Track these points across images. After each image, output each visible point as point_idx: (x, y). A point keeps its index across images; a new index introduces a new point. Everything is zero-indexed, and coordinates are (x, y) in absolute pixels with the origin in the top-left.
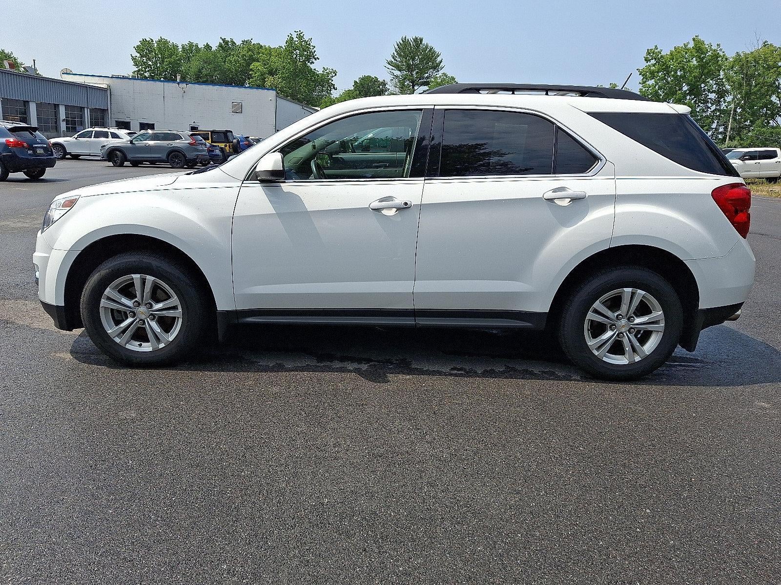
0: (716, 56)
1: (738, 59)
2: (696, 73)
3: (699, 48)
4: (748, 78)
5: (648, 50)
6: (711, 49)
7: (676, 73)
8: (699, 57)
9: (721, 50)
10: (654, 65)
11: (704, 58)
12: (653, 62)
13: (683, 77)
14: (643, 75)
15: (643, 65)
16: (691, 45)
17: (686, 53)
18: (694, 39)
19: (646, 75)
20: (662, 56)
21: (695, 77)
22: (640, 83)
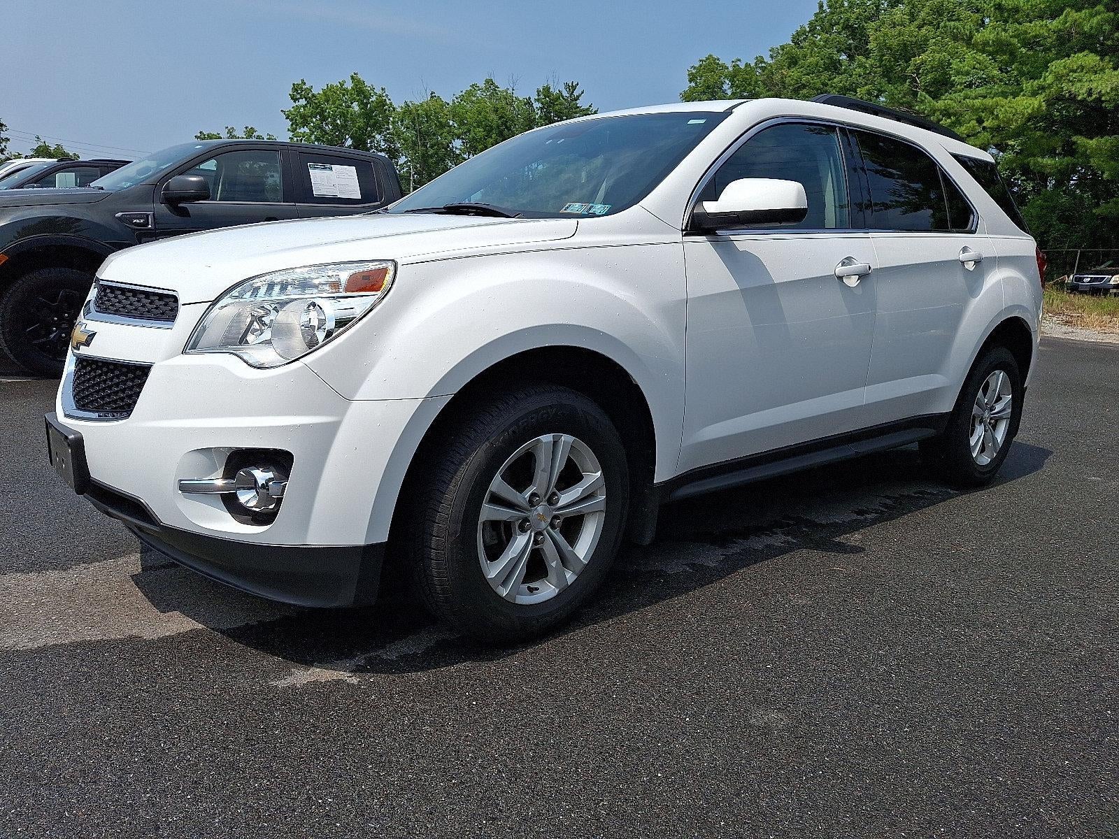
0: (382, 103)
1: (407, 111)
2: (361, 122)
3: (360, 91)
4: (423, 135)
5: (294, 84)
6: (375, 94)
7: (335, 120)
8: (362, 103)
9: (387, 95)
10: (304, 107)
11: (367, 103)
12: (303, 102)
13: (344, 126)
14: (291, 120)
15: (290, 105)
16: (349, 85)
17: (344, 95)
18: (352, 77)
19: (296, 120)
20: (313, 95)
21: (359, 128)
22: (289, 130)
